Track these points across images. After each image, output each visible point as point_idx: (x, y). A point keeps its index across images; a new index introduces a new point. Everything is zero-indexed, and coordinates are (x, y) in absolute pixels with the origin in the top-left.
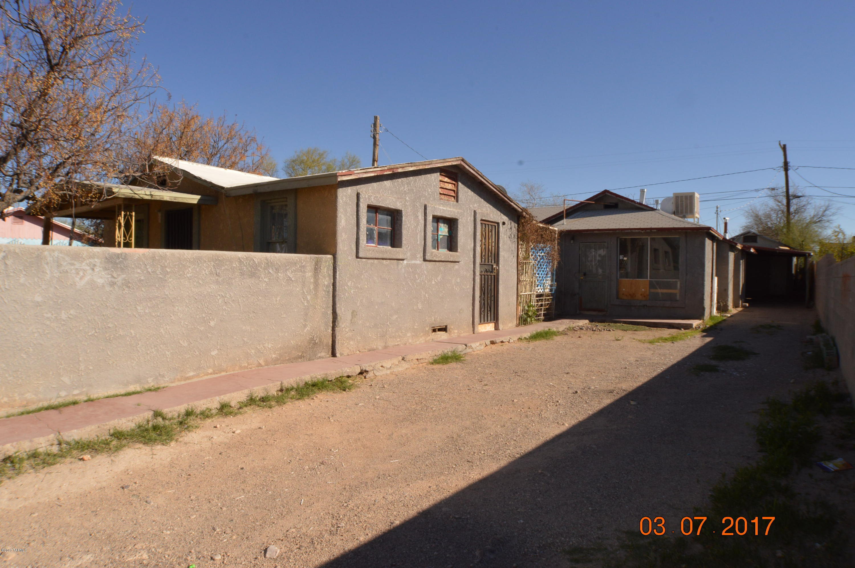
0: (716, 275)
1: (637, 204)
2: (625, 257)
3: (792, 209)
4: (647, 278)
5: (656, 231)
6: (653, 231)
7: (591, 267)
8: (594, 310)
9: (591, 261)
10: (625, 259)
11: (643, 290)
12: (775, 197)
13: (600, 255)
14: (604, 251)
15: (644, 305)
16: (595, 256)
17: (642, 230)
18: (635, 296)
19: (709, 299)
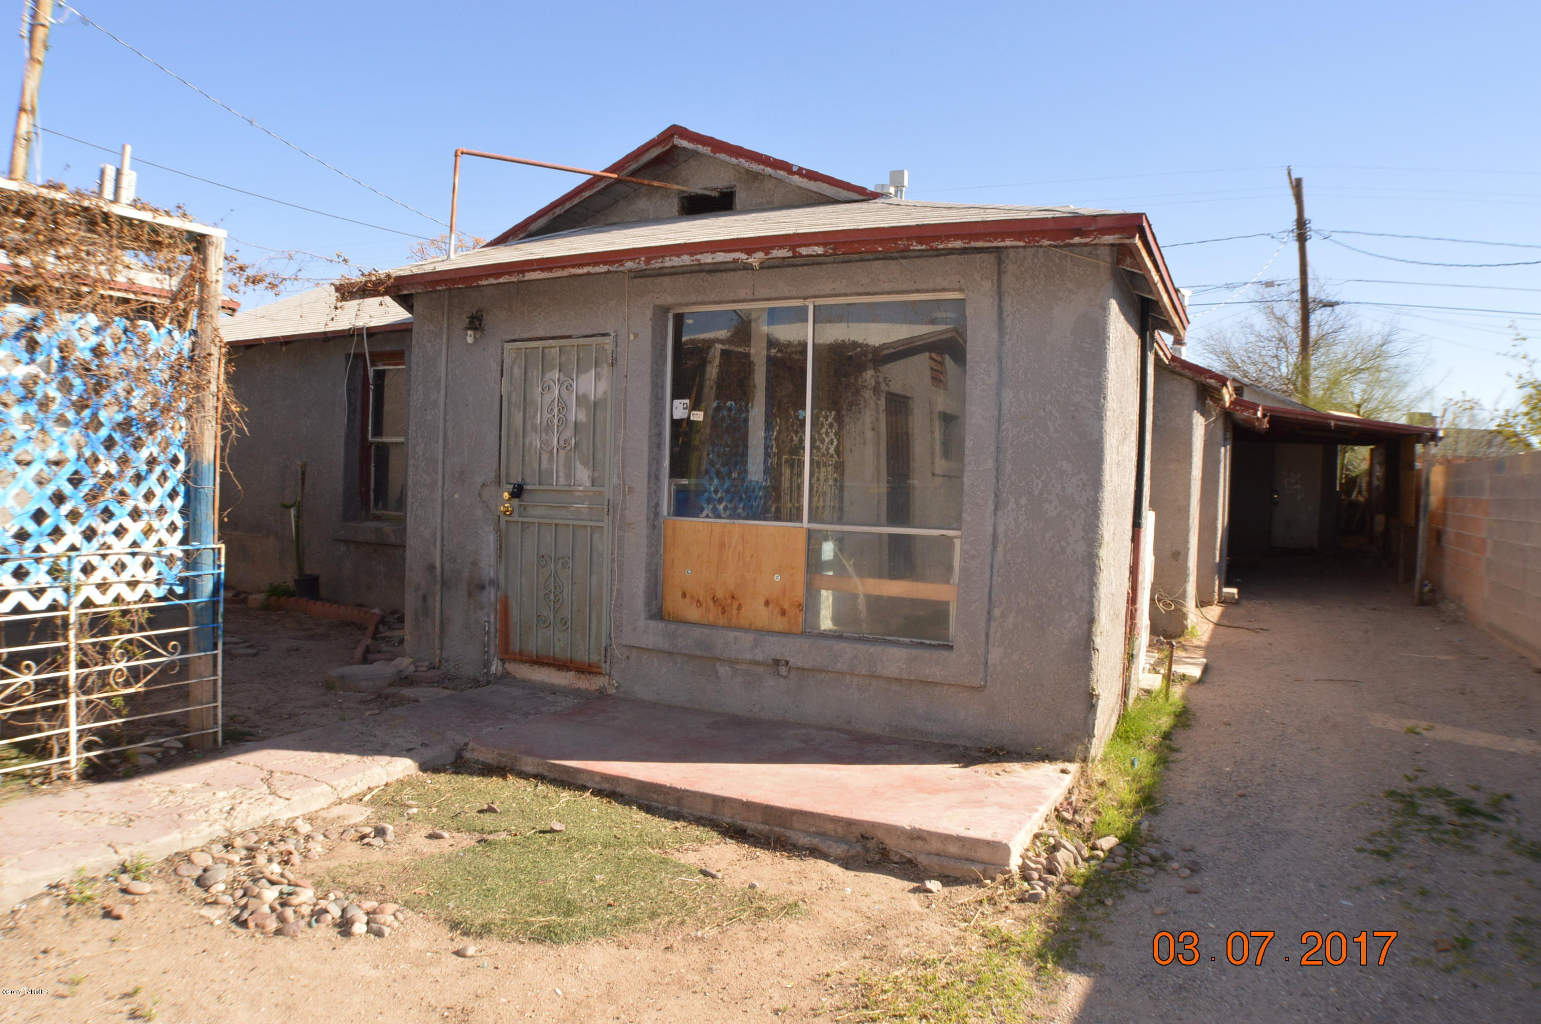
0: (1152, 506)
1: (796, 178)
2: (695, 407)
3: (1313, 333)
4: (801, 521)
5: (820, 250)
6: (804, 251)
7: (545, 457)
8: (562, 665)
9: (548, 428)
10: (698, 416)
11: (777, 578)
12: (1267, 306)
13: (582, 400)
14: (598, 377)
15: (777, 662)
16: (563, 406)
17: (749, 252)
18: (739, 607)
19: (1120, 631)
